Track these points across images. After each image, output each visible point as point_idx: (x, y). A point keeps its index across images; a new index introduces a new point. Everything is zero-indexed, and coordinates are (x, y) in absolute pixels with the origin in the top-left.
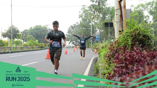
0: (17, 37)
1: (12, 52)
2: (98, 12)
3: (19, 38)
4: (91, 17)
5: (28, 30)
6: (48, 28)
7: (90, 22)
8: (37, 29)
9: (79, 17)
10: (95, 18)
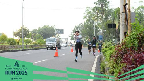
0: (27, 36)
1: (23, 50)
2: (101, 14)
3: (29, 37)
4: (95, 18)
5: (36, 30)
6: (55, 29)
7: (93, 22)
8: (45, 29)
9: (84, 18)
10: (98, 19)
